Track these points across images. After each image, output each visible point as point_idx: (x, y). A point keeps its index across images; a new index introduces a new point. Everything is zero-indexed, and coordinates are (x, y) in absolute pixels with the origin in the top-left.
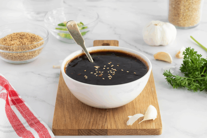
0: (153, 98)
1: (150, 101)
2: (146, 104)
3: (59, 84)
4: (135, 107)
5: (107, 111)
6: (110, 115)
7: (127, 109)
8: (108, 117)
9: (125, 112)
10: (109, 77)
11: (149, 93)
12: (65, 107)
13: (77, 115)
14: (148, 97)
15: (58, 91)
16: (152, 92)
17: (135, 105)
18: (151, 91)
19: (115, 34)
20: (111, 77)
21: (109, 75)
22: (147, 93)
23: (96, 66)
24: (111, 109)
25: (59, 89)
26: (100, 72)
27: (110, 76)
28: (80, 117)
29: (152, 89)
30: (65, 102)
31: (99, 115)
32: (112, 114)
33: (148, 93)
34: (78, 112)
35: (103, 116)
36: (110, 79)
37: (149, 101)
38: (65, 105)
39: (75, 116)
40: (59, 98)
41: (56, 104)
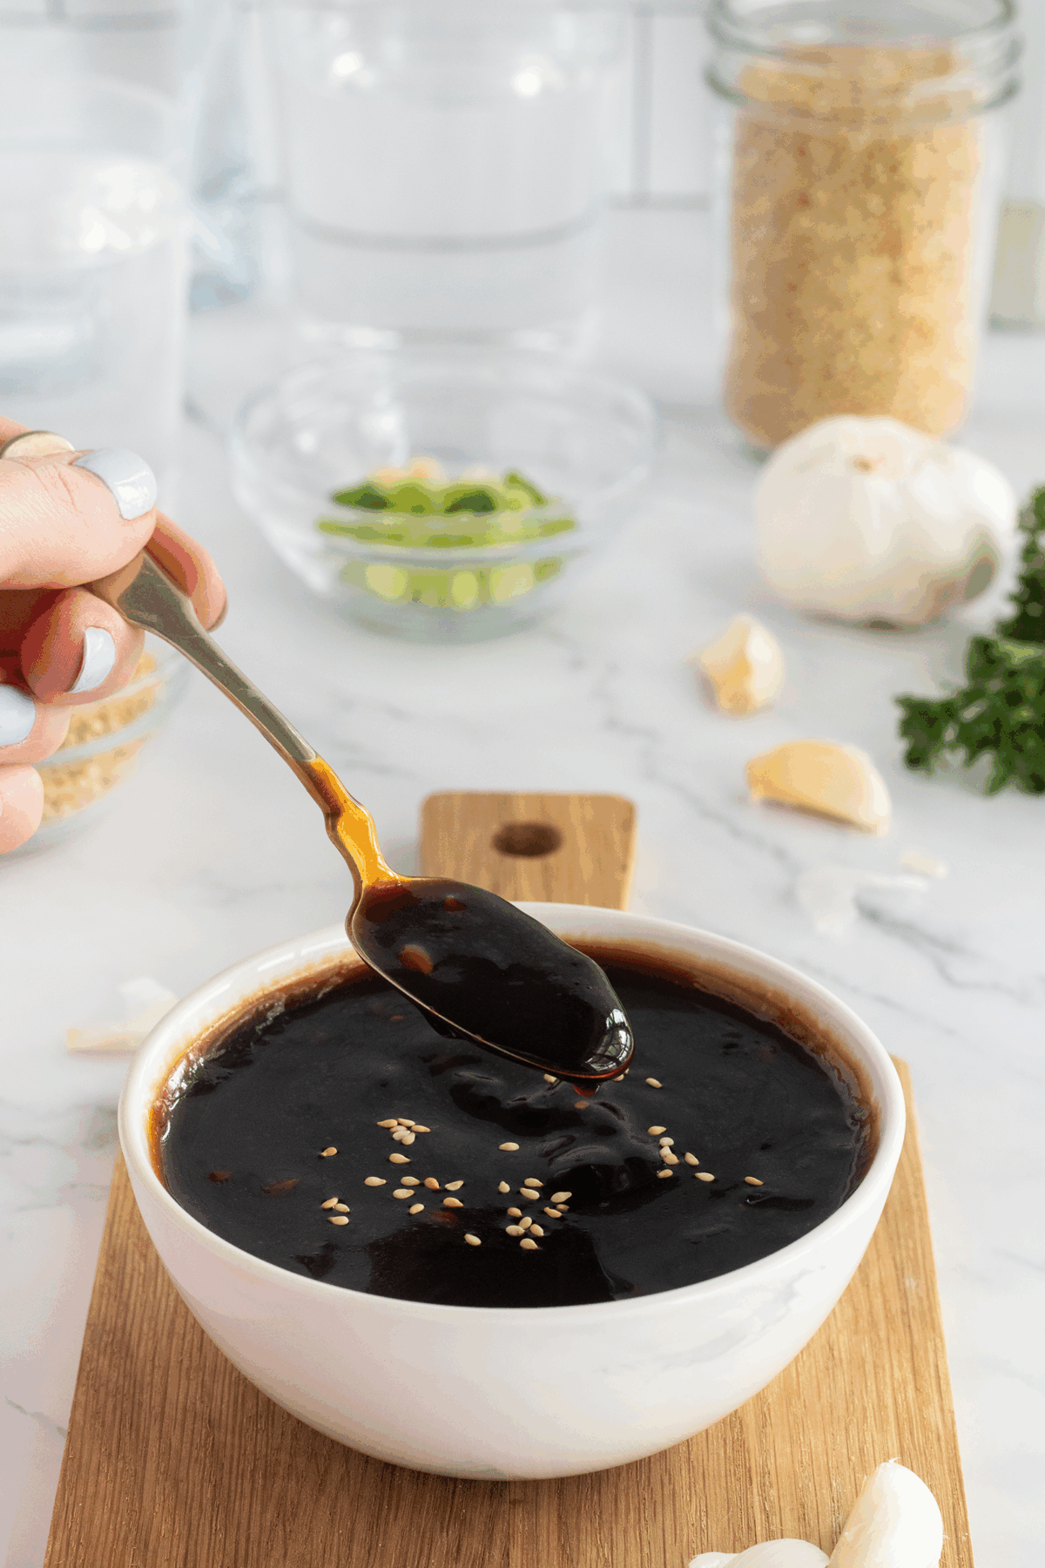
0: (915, 1372)
1: (890, 1402)
2: (853, 1431)
3: (110, 1225)
4: (755, 1460)
5: (514, 1503)
6: (533, 1538)
7: (682, 1480)
8: (516, 1555)
9: (669, 1508)
10: (512, 1229)
11: (882, 1325)
12: (153, 1448)
13: (255, 1531)
14: (869, 1367)
15: (100, 1292)
16: (905, 1313)
17: (752, 1442)
18: (896, 1305)
19: (612, 724)
20: (539, 1230)
21: (516, 1212)
22: (863, 1323)
23: (393, 1122)
24: (549, 1482)
25: (107, 1273)
26: (433, 1183)
27: (528, 1220)
28: (277, 1553)
29: (910, 1283)
30: (157, 1399)
31: (443, 1541)
32: (554, 1527)
33: (873, 1324)
34: (257, 1508)
35: (473, 1544)
36: (529, 1244)
37: (881, 1406)
38: (154, 1434)
39: (231, 1548)
40: (104, 1362)
41: (72, 1421)
